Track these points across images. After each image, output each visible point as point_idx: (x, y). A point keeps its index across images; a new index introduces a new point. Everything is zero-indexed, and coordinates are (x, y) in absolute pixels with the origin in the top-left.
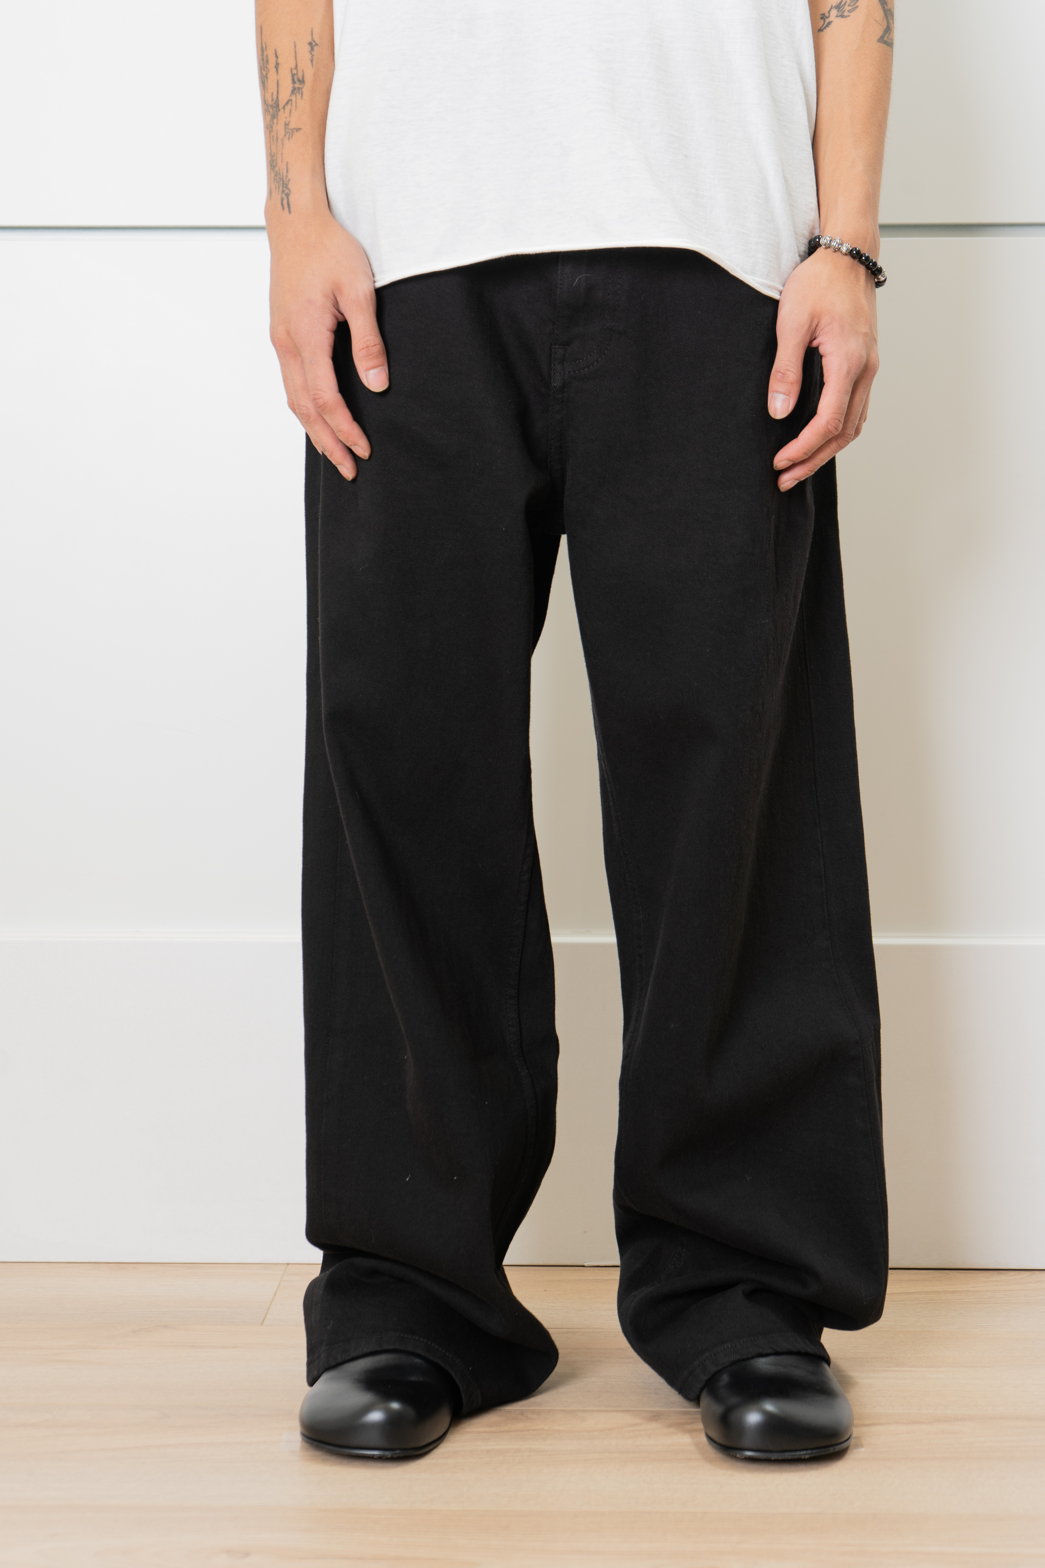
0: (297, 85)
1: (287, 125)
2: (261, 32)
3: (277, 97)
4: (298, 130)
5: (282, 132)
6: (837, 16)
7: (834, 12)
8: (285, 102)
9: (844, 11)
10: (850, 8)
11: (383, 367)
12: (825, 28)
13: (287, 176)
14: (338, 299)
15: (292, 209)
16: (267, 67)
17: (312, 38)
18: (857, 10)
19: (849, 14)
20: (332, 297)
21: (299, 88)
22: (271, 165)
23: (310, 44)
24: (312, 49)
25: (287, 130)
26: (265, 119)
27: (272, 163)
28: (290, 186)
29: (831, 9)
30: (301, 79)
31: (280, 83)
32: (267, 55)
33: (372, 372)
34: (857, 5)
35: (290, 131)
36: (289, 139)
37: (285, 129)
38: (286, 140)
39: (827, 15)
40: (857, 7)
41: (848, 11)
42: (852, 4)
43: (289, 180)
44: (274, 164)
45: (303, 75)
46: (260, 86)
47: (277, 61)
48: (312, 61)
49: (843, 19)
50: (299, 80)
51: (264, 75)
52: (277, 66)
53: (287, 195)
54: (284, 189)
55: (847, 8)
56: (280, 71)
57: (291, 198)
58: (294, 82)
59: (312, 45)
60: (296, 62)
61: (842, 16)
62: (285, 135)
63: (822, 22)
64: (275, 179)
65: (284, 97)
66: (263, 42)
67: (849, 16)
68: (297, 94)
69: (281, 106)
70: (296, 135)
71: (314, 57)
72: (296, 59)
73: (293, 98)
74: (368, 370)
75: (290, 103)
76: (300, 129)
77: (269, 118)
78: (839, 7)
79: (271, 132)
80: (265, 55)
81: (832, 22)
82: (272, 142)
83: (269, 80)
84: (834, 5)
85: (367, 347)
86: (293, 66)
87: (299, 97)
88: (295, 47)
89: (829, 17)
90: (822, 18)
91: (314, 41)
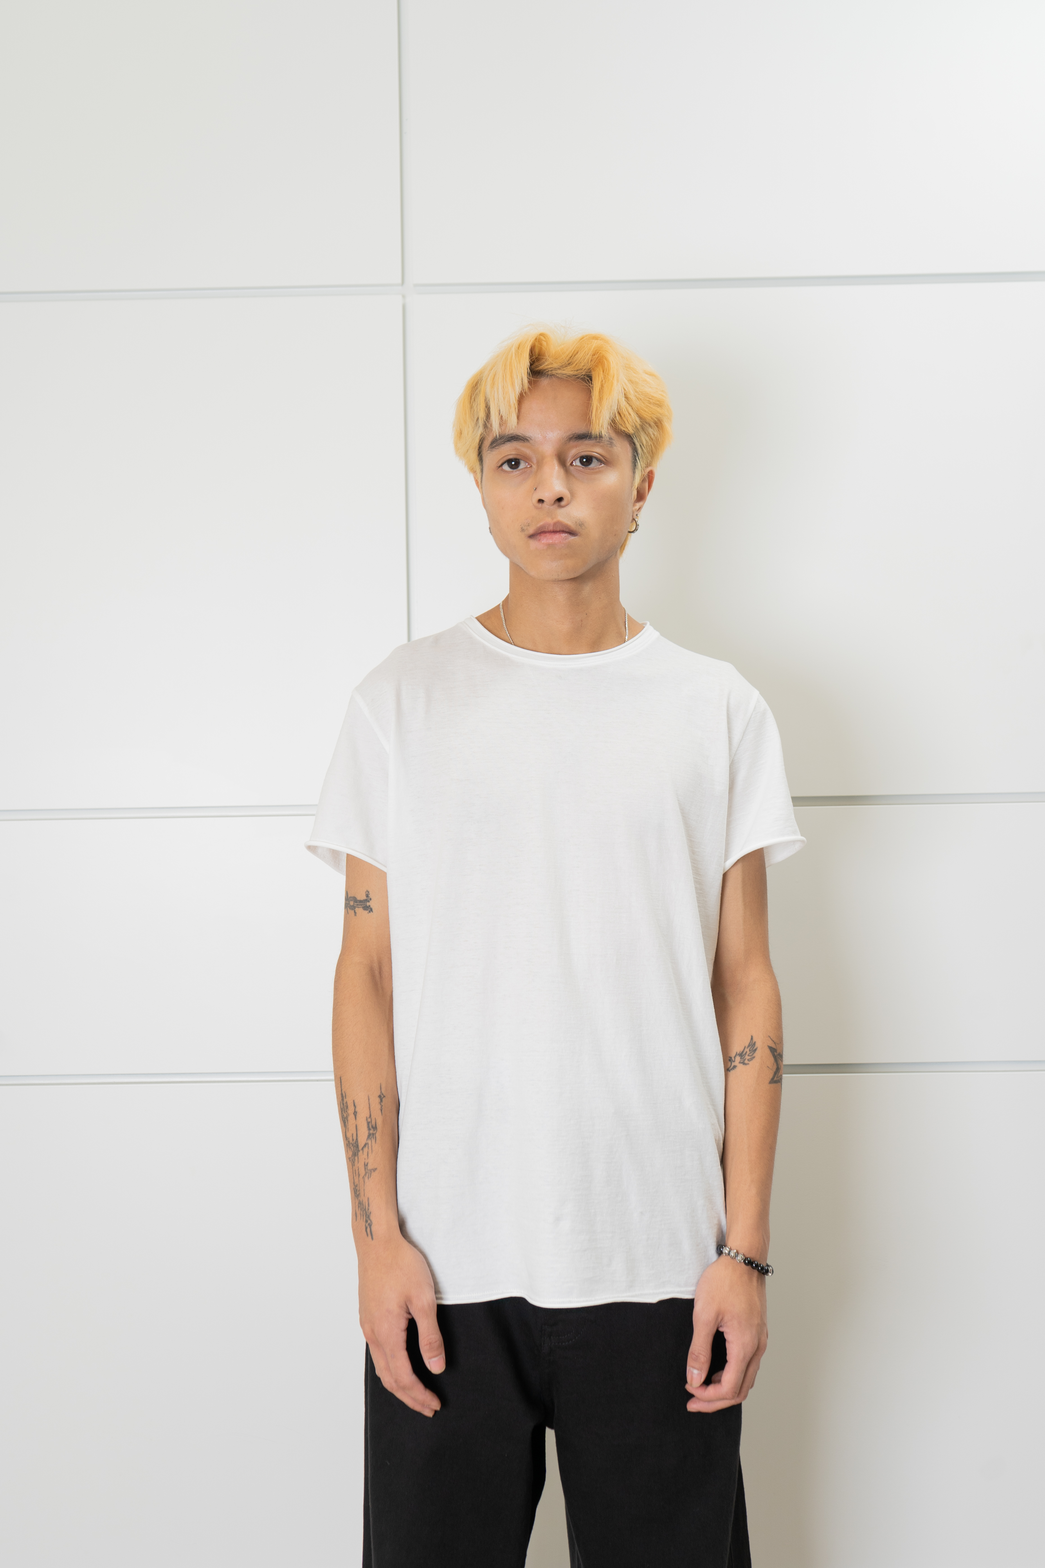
0: (371, 1132)
1: (366, 1165)
2: (341, 1082)
3: (357, 1139)
4: (375, 1170)
5: (362, 1172)
6: (740, 1063)
7: (738, 1059)
8: (363, 1145)
9: (745, 1060)
10: (749, 1057)
11: (442, 1356)
12: (731, 1069)
13: (368, 1209)
14: (409, 1307)
15: (374, 1237)
16: (346, 1111)
17: (381, 1092)
18: (754, 1060)
19: (748, 1062)
20: (405, 1307)
21: (373, 1134)
22: (355, 1193)
23: (380, 1096)
24: (381, 1101)
25: (367, 1171)
26: (347, 1152)
27: (356, 1192)
28: (371, 1218)
29: (736, 1055)
30: (374, 1126)
31: (358, 1127)
32: (346, 1103)
33: (434, 1359)
34: (754, 1055)
35: (369, 1172)
36: (368, 1178)
37: (365, 1169)
38: (366, 1178)
39: (733, 1059)
40: (754, 1057)
41: (748, 1060)
42: (750, 1055)
43: (370, 1213)
44: (358, 1193)
45: (376, 1122)
46: (341, 1124)
47: (355, 1109)
48: (381, 1110)
49: (744, 1066)
50: (372, 1127)
51: (345, 1117)
52: (355, 1113)
53: (370, 1225)
54: (367, 1219)
55: (747, 1057)
56: (357, 1117)
57: (373, 1228)
58: (369, 1129)
59: (381, 1097)
60: (370, 1112)
61: (744, 1063)
62: (365, 1174)
63: (730, 1063)
64: (359, 1207)
65: (362, 1140)
66: (343, 1091)
67: (748, 1064)
68: (372, 1139)
69: (360, 1148)
70: (374, 1174)
71: (383, 1107)
72: (370, 1110)
73: (369, 1142)
74: (430, 1358)
75: (367, 1146)
76: (376, 1169)
77: (351, 1153)
78: (741, 1055)
79: (353, 1165)
80: (345, 1102)
81: (736, 1066)
82: (355, 1175)
83: (349, 1123)
84: (738, 1053)
85: (430, 1343)
86: (368, 1116)
87: (373, 1141)
88: (369, 1100)
89: (734, 1061)
90: (730, 1060)
91: (382, 1094)
